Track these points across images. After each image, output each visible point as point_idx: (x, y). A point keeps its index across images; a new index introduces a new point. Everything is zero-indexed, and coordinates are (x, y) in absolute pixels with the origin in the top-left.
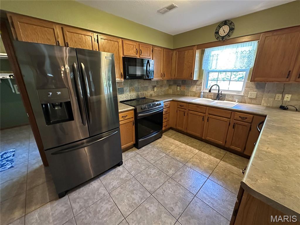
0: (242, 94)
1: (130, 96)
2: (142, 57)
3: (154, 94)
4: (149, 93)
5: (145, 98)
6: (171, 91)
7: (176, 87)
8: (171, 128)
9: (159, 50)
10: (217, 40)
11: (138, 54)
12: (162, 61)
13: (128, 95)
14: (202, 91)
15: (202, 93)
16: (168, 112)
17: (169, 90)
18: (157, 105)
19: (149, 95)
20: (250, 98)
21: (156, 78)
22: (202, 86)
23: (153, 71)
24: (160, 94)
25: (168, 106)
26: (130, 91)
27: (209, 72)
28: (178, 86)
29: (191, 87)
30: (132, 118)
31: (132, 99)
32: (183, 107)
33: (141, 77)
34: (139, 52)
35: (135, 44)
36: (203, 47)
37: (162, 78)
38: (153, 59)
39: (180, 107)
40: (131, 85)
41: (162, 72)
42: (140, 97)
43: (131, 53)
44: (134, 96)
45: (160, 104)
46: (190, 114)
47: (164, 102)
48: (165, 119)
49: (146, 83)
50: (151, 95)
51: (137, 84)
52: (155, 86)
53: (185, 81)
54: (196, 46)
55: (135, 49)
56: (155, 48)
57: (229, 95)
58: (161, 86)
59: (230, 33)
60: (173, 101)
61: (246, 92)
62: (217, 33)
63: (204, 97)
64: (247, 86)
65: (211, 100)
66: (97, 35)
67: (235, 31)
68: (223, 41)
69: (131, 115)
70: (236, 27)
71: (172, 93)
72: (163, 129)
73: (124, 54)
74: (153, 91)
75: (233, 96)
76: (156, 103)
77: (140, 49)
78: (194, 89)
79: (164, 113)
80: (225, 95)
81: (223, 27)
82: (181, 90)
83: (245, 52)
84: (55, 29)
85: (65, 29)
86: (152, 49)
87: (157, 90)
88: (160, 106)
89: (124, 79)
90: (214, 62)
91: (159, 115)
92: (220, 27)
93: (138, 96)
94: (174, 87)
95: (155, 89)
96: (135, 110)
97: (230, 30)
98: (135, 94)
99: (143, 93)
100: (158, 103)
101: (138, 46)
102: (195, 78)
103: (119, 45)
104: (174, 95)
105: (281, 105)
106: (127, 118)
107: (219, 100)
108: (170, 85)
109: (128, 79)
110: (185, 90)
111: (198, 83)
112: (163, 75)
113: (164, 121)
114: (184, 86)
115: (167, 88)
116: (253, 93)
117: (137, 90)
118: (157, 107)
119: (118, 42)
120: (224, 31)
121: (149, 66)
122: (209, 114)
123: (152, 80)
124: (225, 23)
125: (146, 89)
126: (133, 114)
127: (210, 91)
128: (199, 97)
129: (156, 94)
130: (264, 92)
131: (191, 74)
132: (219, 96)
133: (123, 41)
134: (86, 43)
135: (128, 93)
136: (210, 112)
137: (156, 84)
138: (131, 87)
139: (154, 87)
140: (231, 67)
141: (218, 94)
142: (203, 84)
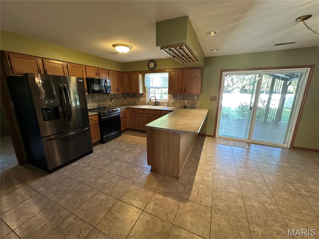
0: (168, 101)
1: (93, 106)
2: (100, 78)
3: (112, 105)
4: (108, 103)
5: (105, 107)
6: (126, 102)
7: (129, 98)
8: (128, 129)
9: (113, 73)
10: (149, 70)
11: (97, 75)
12: (116, 80)
13: (91, 105)
14: (147, 101)
15: (147, 102)
16: (124, 117)
17: (125, 101)
18: (115, 111)
19: (108, 105)
20: (172, 104)
21: (112, 92)
22: (147, 98)
23: (110, 87)
24: (117, 105)
25: (124, 112)
26: (92, 103)
27: (149, 88)
28: (130, 98)
29: (140, 99)
30: (97, 120)
31: (94, 108)
32: (134, 112)
33: (100, 92)
34: (98, 74)
35: (94, 69)
36: (144, 73)
37: (117, 92)
38: (109, 79)
39: (132, 112)
40: (93, 98)
41: (117, 88)
42: (101, 107)
43: (92, 75)
44: (95, 106)
45: (117, 110)
46: (139, 116)
47: (120, 109)
48: (122, 122)
49: (105, 96)
50: (110, 105)
51: (97, 97)
52: (113, 98)
53: (135, 94)
54: (139, 72)
55: (95, 72)
56: (110, 71)
57: (162, 102)
58: (118, 98)
59: (155, 67)
60: (127, 108)
61: (169, 100)
62: (149, 66)
63: (148, 105)
64: (169, 97)
65: (152, 106)
66: (67, 64)
67: (157, 66)
68: (153, 71)
69: (96, 118)
70: (157, 64)
71: (127, 103)
72: (122, 129)
73: (87, 76)
74: (111, 103)
75: (164, 103)
76: (115, 110)
77: (99, 72)
78: (142, 99)
79: (121, 117)
80: (160, 102)
81: (151, 63)
82: (134, 101)
83: (165, 77)
84: (37, 61)
85: (44, 60)
86: (107, 72)
87: (114, 101)
88: (117, 112)
89: (88, 93)
90: (151, 82)
91: (117, 119)
92: (149, 63)
93: (99, 106)
94: (128, 99)
95: (113, 101)
96: (99, 115)
97: (154, 65)
98: (96, 105)
99: (103, 104)
100: (116, 109)
101: (97, 70)
102: (141, 92)
103: (83, 70)
104: (128, 104)
105: (184, 106)
106: (93, 120)
107: (156, 106)
108: (124, 98)
109: (91, 93)
110: (136, 101)
111: (144, 95)
112: (118, 90)
113: (122, 123)
114: (135, 98)
115: (123, 100)
116: (172, 101)
117: (98, 101)
118: (116, 112)
119: (82, 68)
120: (152, 65)
121: (107, 84)
122: (150, 114)
123: (110, 94)
124: (152, 61)
125: (105, 100)
126: (98, 118)
127: (150, 100)
128: (145, 105)
129: (114, 105)
130: (176, 99)
131: (138, 90)
132: (156, 104)
133: (85, 67)
134: (59, 68)
135: (91, 104)
136: (151, 113)
137: (113, 97)
138: (93, 100)
139: (111, 99)
140: (160, 86)
141: (156, 102)
142: (147, 96)
